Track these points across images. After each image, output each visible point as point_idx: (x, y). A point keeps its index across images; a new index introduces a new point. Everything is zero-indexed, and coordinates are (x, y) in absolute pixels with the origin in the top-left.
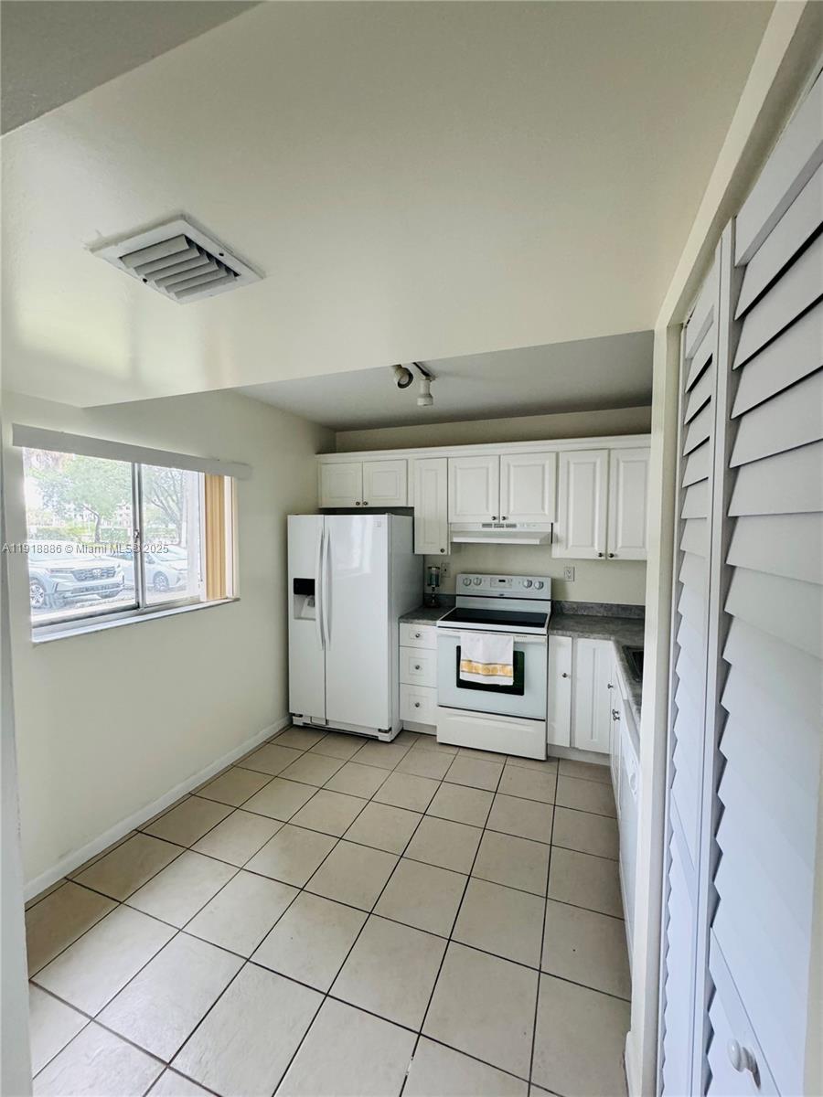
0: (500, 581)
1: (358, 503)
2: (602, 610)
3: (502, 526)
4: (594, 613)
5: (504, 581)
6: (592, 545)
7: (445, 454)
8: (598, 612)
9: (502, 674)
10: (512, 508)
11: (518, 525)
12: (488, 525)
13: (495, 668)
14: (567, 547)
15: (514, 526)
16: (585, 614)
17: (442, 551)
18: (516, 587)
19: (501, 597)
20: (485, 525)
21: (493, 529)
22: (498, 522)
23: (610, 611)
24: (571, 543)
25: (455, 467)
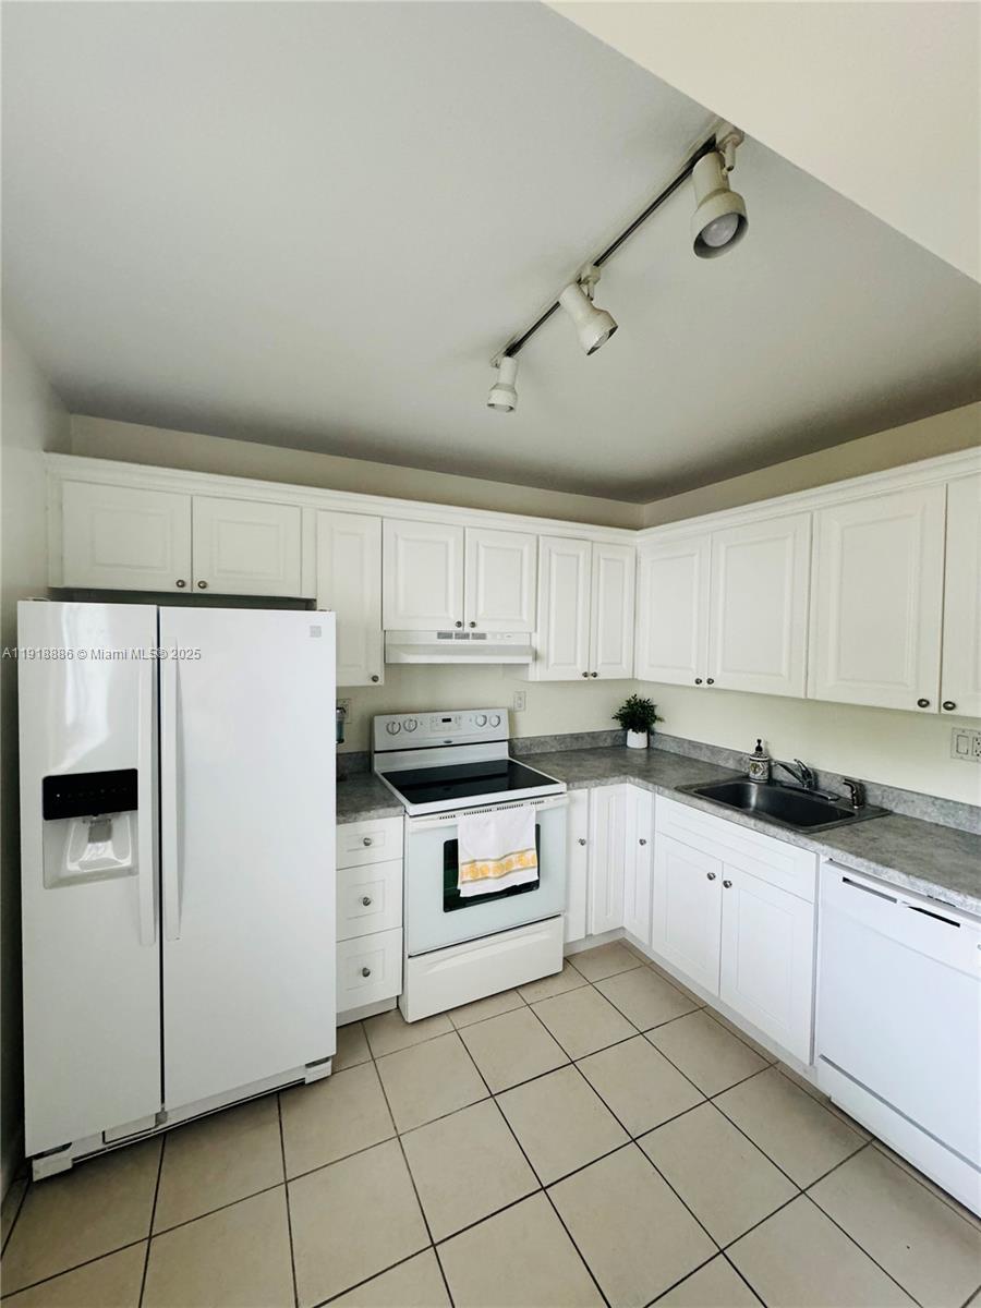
0: (444, 720)
1: (181, 584)
2: (555, 743)
3: (466, 636)
4: (548, 749)
5: (449, 720)
6: (575, 663)
7: (382, 510)
8: (552, 747)
9: (519, 867)
10: (481, 611)
11: (488, 636)
12: (447, 636)
13: (510, 861)
14: (547, 667)
15: (482, 636)
16: (538, 751)
17: (375, 679)
18: (467, 727)
19: (449, 745)
20: (442, 635)
21: (453, 642)
22: (462, 631)
23: (563, 742)
24: (552, 661)
25: (396, 537)
